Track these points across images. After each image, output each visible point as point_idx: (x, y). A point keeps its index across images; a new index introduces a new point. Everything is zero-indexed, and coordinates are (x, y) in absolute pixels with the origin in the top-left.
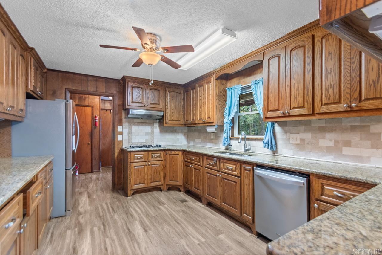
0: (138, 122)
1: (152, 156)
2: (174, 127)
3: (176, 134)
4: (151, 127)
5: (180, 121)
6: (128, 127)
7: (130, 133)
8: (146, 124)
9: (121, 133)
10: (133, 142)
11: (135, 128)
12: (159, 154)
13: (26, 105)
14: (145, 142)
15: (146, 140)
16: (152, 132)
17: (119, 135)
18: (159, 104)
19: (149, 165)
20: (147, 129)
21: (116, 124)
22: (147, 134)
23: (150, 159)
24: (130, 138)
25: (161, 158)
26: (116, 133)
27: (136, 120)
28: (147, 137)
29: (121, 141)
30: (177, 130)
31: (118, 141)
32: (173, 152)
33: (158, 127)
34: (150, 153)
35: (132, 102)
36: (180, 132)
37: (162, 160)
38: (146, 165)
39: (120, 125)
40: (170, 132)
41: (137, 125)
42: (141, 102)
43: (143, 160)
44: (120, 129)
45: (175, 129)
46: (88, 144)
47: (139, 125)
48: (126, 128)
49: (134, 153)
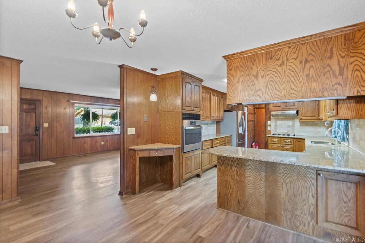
0: (281, 119)
1: (284, 141)
2: (314, 122)
3: (317, 127)
4: (292, 122)
5: (315, 117)
6: (274, 122)
7: (276, 125)
8: (288, 120)
9: (270, 125)
10: (278, 131)
11: (279, 122)
12: (290, 140)
13: (224, 114)
14: (286, 131)
15: (288, 130)
16: (293, 126)
17: (269, 127)
18: (294, 106)
19: (282, 146)
20: (289, 123)
21: (267, 120)
22: (289, 126)
23: (282, 142)
24: (276, 129)
25: (292, 143)
26: (267, 125)
27: (280, 117)
28: (289, 129)
29: (270, 130)
30: (318, 124)
31: (268, 130)
32: (300, 140)
33: (298, 122)
34: (282, 139)
35: (273, 107)
36: (322, 126)
37: (293, 145)
38: (280, 146)
39: (269, 121)
40: (311, 125)
41: (281, 120)
42: (279, 106)
43: (277, 143)
44: (269, 123)
45: (315, 123)
46: (264, 132)
47: (283, 120)
48: (273, 122)
49: (271, 138)
